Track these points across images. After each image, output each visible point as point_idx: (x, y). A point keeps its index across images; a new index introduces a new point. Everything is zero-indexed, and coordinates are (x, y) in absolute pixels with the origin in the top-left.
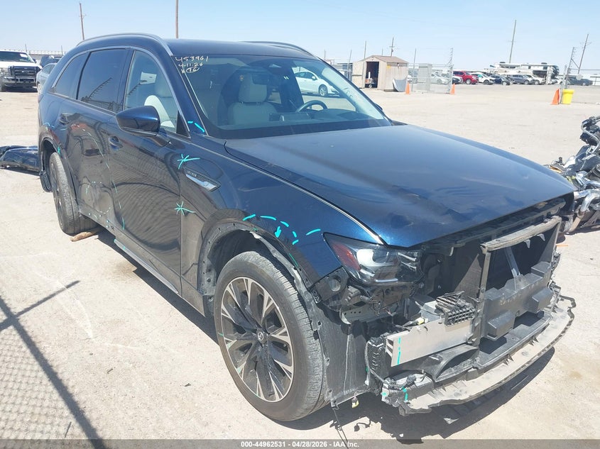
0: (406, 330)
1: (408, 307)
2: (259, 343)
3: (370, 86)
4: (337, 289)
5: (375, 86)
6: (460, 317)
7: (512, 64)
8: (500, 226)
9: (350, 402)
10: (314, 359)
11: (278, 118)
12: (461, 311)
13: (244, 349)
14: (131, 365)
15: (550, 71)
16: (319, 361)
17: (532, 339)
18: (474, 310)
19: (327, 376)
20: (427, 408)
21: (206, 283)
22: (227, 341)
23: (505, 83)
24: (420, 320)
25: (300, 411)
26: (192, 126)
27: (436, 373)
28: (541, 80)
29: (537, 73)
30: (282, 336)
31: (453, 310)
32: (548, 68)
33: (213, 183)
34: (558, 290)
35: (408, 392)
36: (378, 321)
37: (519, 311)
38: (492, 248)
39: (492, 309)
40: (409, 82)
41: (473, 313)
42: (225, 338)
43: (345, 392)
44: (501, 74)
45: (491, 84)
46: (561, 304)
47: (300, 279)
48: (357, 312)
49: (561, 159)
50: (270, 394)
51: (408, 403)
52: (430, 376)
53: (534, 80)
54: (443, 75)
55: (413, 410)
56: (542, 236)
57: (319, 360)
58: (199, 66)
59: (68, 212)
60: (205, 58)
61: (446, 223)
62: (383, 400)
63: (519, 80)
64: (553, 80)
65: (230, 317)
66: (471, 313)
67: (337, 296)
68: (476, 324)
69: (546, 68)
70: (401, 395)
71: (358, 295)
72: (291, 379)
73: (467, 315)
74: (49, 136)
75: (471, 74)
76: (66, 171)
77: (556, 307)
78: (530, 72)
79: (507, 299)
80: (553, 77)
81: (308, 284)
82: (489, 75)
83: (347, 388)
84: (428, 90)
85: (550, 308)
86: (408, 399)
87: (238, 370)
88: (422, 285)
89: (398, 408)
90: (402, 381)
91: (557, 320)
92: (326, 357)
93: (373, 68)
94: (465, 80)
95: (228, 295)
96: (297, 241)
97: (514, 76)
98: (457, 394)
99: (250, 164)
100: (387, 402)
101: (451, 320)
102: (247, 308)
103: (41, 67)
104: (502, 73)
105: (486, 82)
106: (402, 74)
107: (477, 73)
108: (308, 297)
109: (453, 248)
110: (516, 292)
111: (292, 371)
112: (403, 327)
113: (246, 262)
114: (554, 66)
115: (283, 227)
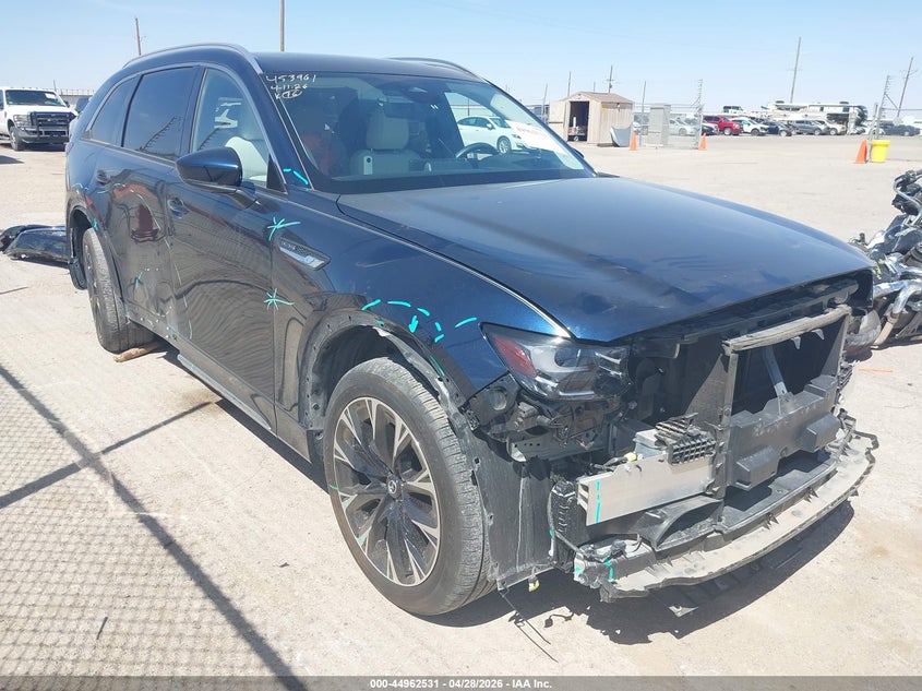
0: (609, 470)
1: (614, 440)
2: (389, 498)
3: (576, 139)
4: (502, 407)
5: (583, 138)
6: (692, 451)
7: (795, 104)
8: (753, 316)
9: (526, 583)
10: (470, 516)
11: (421, 166)
12: (693, 443)
13: (369, 508)
14: (200, 537)
15: (854, 114)
16: (477, 519)
17: (808, 492)
18: (713, 442)
19: (490, 542)
20: (643, 589)
21: (311, 410)
22: (343, 498)
23: (783, 134)
24: (630, 456)
25: (451, 597)
26: (289, 176)
27: (657, 536)
28: (839, 128)
29: (834, 117)
30: (424, 484)
31: (681, 441)
32: (851, 110)
33: (319, 258)
34: (851, 423)
35: (614, 566)
36: (567, 459)
37: (786, 449)
38: (739, 347)
39: (743, 443)
40: (637, 132)
41: (714, 446)
42: (340, 493)
43: (519, 569)
44: (777, 119)
45: (763, 135)
46: (854, 444)
47: (448, 395)
48: (534, 445)
49: (862, 236)
50: (406, 574)
51: (613, 583)
52: (649, 543)
53: (828, 128)
54: (689, 122)
55: (621, 592)
56: (820, 333)
57: (476, 516)
58: (302, 89)
59: (110, 318)
60: (311, 77)
61: (667, 307)
62: (576, 578)
63: (805, 129)
64: (859, 129)
65: (347, 461)
66: (709, 447)
67: (502, 418)
68: (719, 465)
69: (847, 109)
70: (603, 570)
71: (533, 415)
72: (437, 548)
73: (703, 449)
74: (80, 204)
75: (731, 120)
76: (106, 255)
77: (848, 447)
78: (823, 117)
79: (765, 428)
80: (858, 123)
81: (459, 401)
82: (759, 121)
83: (522, 562)
84: (665, 144)
85: (838, 448)
86: (614, 577)
87: (360, 541)
88: (633, 405)
89: (598, 590)
90: (604, 551)
91: (849, 467)
92: (489, 512)
93: (580, 111)
94: (722, 129)
95: (343, 426)
96: (442, 336)
97: (798, 122)
98: (691, 570)
99: (374, 227)
100: (582, 581)
101: (678, 457)
102: (372, 445)
103: (76, 113)
104: (779, 118)
105: (755, 132)
106: (625, 120)
107: (741, 118)
108: (460, 421)
109: (678, 346)
110: (780, 418)
111: (437, 536)
112: (605, 467)
113: (369, 374)
114: (859, 107)
115: (421, 317)
